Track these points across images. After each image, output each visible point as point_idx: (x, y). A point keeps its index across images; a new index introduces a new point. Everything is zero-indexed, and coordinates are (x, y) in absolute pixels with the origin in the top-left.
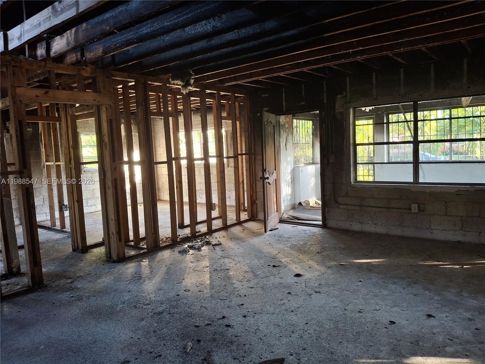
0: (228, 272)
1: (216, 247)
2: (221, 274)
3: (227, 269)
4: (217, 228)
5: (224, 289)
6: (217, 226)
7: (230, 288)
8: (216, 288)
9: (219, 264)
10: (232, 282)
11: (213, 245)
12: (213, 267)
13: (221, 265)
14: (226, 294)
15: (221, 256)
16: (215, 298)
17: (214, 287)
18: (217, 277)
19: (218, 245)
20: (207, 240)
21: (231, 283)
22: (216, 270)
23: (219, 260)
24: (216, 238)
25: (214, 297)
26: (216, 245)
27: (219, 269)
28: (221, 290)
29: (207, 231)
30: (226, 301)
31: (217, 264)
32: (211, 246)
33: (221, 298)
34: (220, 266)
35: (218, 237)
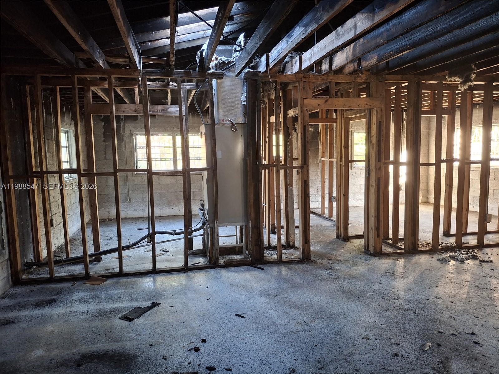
0: (492, 293)
1: (484, 264)
2: (482, 292)
3: (492, 290)
4: (492, 243)
5: (481, 308)
6: (492, 241)
7: (489, 309)
8: (472, 304)
9: (483, 282)
10: (495, 304)
11: (481, 261)
12: (474, 283)
13: (486, 283)
14: (483, 314)
15: (488, 275)
16: (467, 314)
17: (470, 303)
18: (477, 294)
19: (487, 262)
20: (475, 254)
21: (493, 304)
22: (478, 287)
23: (484, 277)
24: (487, 254)
25: (467, 312)
26: (484, 261)
27: (481, 286)
28: (478, 308)
29: (477, 245)
30: (480, 320)
31: (480, 281)
32: (477, 262)
33: (475, 315)
34: (484, 284)
35: (489, 253)
